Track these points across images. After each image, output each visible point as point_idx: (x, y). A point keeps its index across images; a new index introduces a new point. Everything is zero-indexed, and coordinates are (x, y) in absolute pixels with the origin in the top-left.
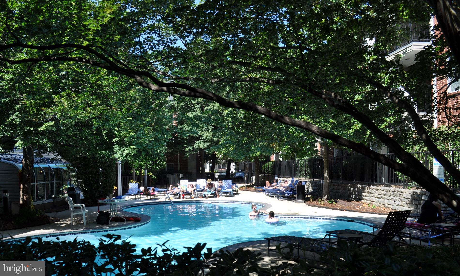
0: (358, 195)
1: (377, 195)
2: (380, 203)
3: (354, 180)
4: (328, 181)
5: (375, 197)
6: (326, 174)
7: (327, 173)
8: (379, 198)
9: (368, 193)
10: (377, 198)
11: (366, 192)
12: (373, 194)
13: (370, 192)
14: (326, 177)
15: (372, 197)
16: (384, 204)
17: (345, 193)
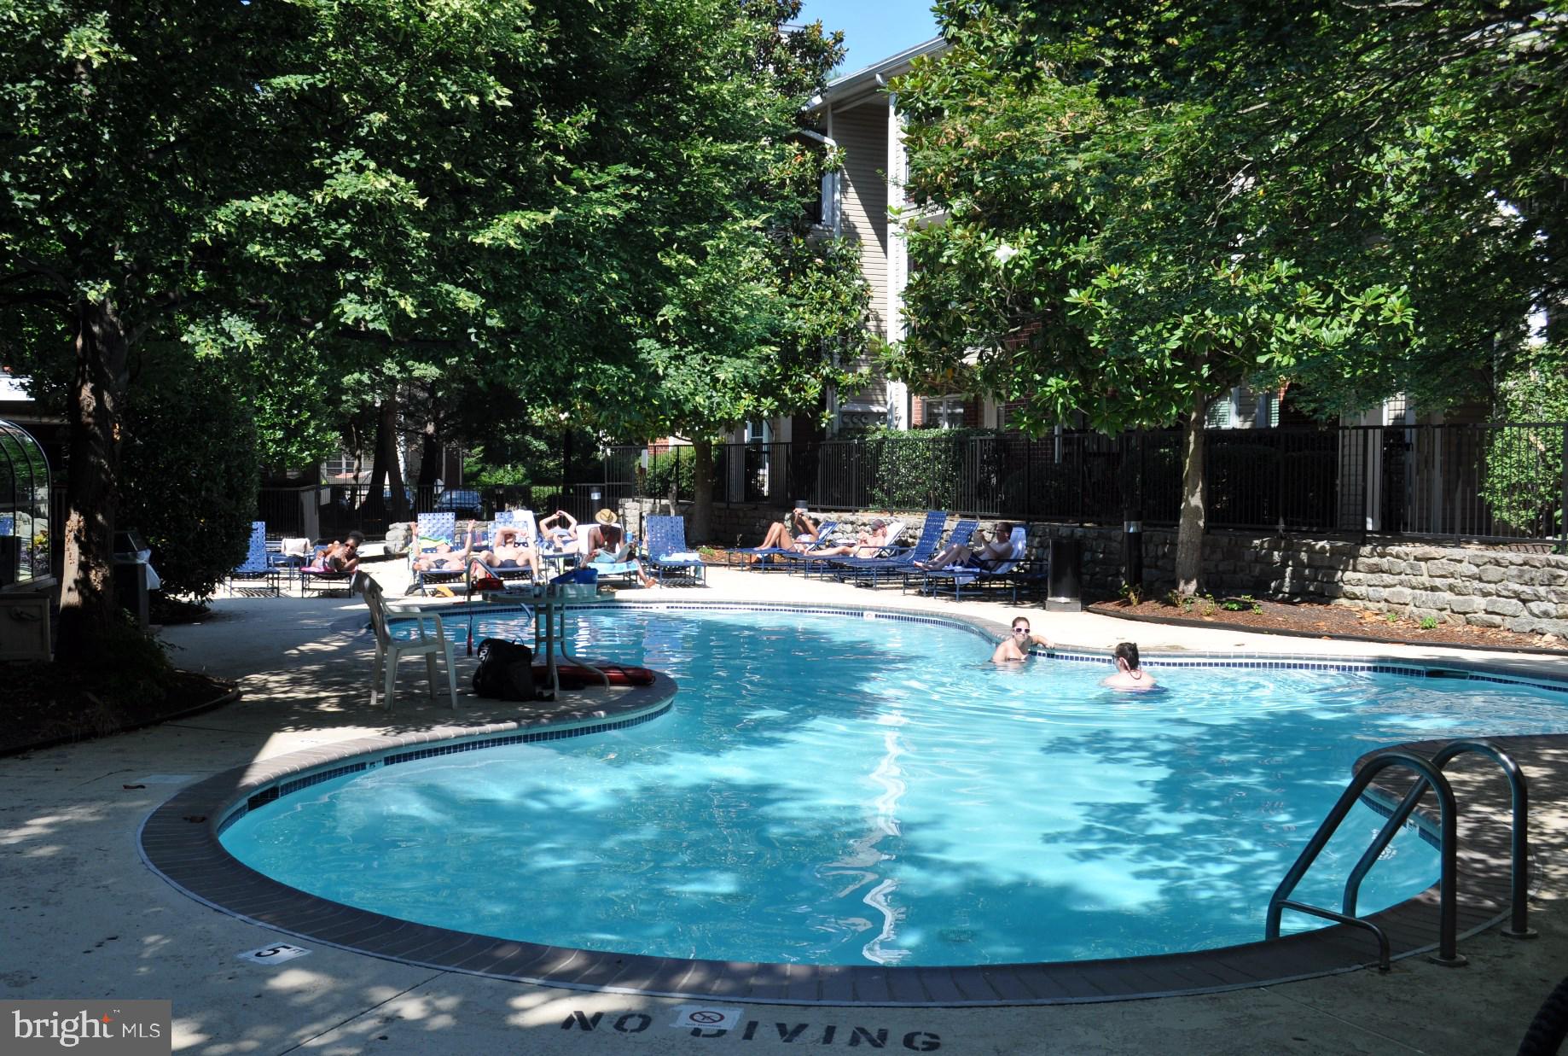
0: (1315, 579)
1: (1425, 579)
2: (1441, 610)
3: (1281, 521)
4: (1201, 523)
5: (1414, 588)
6: (1198, 495)
7: (1202, 490)
8: (1434, 589)
9: (1375, 570)
10: (1426, 589)
11: (1360, 567)
12: (1400, 574)
13: (1386, 567)
14: (1197, 507)
15: (1394, 586)
16: (1465, 613)
17: (1235, 572)
